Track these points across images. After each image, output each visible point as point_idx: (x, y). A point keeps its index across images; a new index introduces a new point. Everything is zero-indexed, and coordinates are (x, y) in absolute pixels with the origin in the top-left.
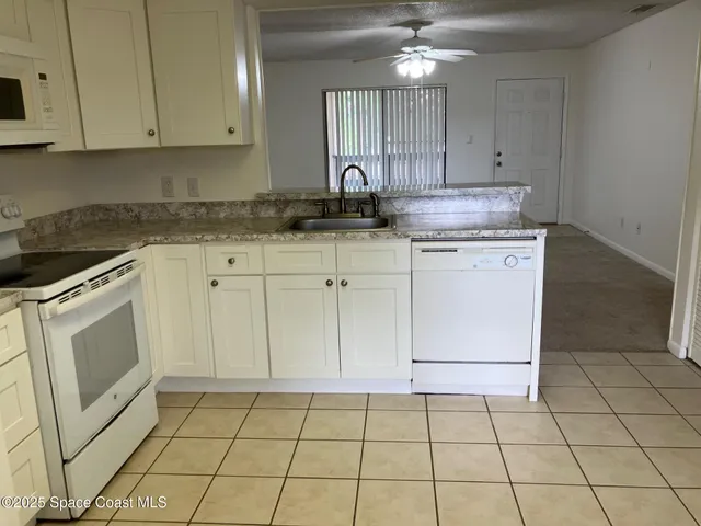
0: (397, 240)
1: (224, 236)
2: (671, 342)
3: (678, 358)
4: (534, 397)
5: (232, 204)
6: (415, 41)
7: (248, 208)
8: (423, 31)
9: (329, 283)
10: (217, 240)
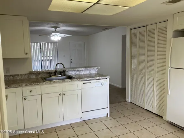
0: (78, 81)
1: (29, 84)
2: (127, 99)
3: (128, 102)
4: (109, 116)
5: (21, 75)
6: (56, 32)
7: (27, 75)
8: (57, 29)
9: (60, 95)
10: (27, 85)
